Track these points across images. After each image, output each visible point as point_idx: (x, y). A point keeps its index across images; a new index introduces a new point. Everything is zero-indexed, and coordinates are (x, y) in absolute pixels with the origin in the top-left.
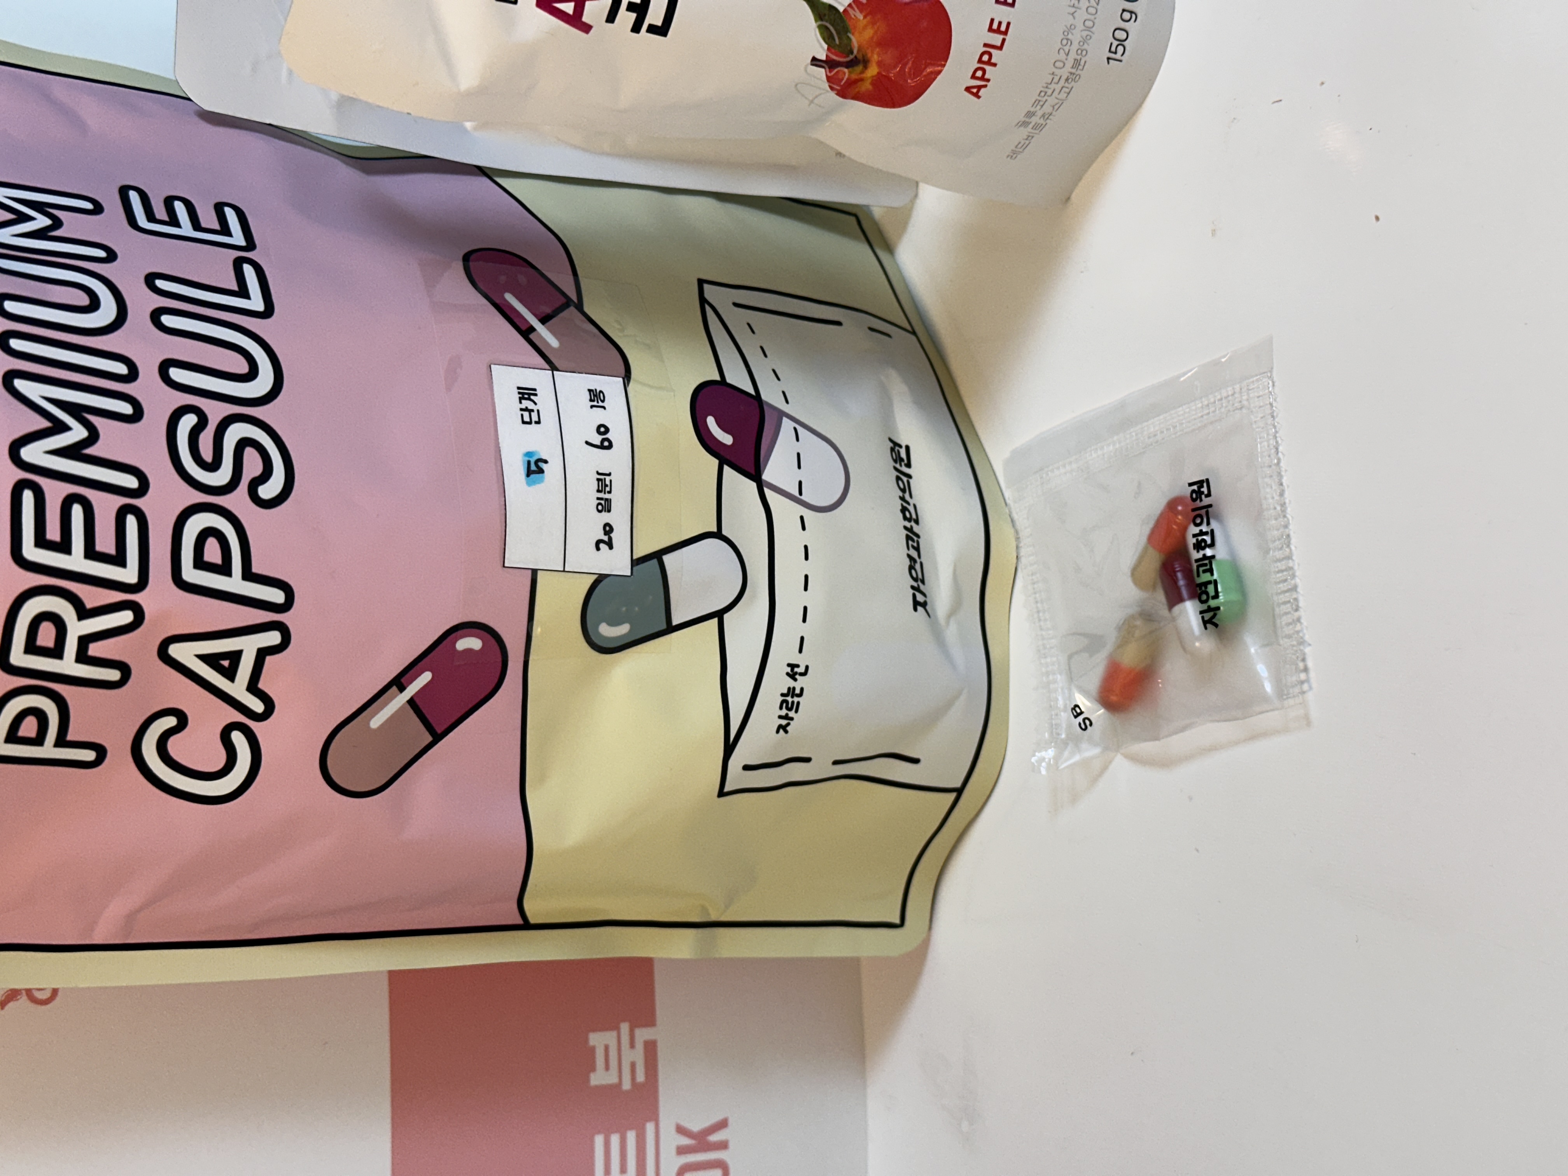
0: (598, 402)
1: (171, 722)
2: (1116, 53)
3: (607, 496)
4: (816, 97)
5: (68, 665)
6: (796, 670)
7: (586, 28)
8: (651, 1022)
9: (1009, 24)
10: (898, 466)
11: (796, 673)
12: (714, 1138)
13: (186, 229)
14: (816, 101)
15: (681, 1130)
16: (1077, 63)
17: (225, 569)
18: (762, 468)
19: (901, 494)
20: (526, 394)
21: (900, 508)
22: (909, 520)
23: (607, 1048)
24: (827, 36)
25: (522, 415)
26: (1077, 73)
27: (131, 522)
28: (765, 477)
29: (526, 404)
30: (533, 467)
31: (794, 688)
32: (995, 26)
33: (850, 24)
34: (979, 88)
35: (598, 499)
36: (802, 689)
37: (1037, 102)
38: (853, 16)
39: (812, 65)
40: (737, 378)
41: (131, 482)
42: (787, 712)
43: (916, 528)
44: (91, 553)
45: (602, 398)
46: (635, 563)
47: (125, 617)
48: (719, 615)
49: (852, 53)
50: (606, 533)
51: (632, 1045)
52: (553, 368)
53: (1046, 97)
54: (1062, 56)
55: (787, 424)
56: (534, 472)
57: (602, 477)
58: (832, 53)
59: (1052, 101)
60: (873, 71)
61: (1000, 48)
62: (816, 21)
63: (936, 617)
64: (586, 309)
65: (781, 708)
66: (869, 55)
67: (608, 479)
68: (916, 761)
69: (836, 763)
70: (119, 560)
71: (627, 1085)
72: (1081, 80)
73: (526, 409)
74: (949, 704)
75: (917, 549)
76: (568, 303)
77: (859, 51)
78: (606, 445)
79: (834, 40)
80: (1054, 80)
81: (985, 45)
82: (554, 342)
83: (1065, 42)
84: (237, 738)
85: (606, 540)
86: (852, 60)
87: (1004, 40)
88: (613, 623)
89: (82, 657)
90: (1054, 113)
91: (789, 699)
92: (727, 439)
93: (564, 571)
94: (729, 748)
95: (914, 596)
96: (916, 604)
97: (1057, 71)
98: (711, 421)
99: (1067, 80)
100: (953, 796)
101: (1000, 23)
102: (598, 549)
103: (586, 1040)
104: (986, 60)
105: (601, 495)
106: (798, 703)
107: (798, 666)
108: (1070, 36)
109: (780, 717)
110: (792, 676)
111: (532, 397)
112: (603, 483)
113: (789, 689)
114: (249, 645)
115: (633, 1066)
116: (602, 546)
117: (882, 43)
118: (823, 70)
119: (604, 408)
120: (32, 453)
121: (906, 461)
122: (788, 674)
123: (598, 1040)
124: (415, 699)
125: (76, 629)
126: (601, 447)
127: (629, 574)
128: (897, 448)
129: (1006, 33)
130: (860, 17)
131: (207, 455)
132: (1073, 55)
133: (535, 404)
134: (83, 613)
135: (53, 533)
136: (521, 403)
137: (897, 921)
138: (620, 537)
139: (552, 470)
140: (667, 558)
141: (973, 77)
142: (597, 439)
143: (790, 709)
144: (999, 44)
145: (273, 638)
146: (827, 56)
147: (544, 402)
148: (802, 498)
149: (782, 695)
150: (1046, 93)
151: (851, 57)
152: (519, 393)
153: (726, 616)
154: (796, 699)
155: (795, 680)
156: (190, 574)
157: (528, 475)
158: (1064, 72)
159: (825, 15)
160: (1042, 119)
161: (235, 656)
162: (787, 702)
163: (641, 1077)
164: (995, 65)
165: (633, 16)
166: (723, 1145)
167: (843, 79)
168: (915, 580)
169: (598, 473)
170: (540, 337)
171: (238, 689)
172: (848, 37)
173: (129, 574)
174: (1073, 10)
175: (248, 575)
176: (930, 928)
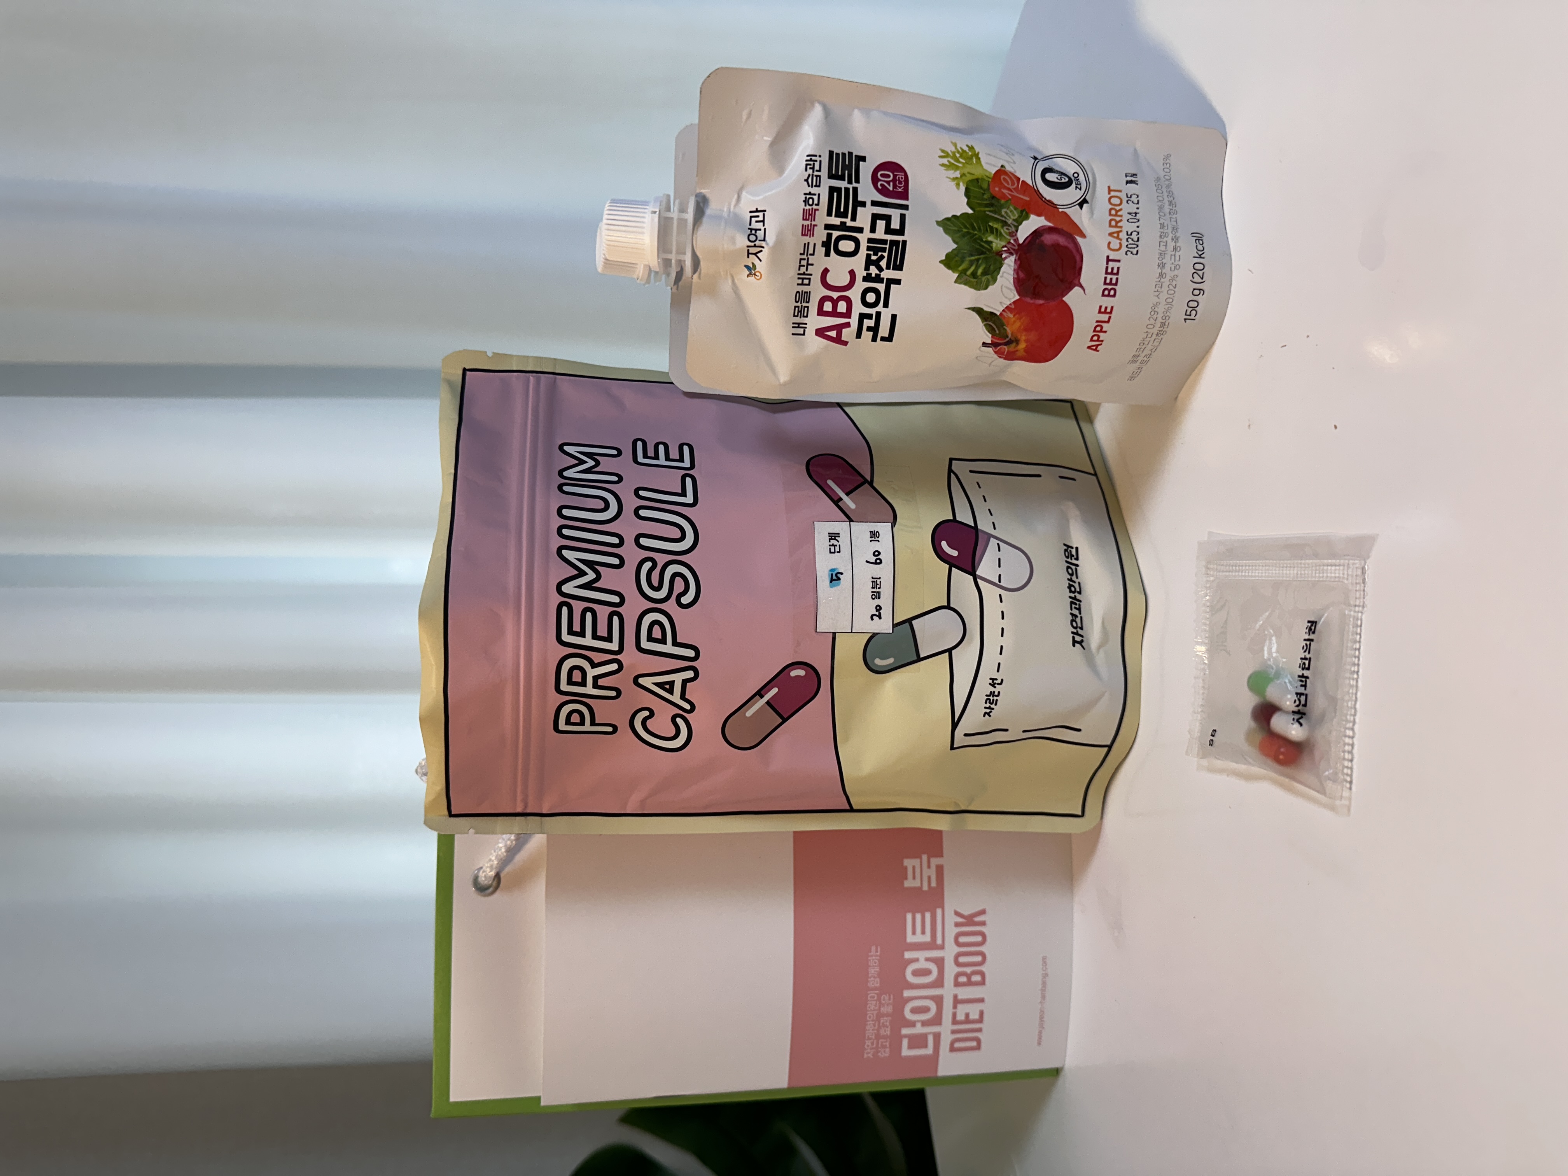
0: (875, 538)
1: (647, 713)
2: (1190, 315)
3: (878, 590)
4: (992, 362)
5: (589, 689)
6: (995, 681)
7: (845, 343)
8: (941, 855)
9: (1112, 308)
10: (1069, 560)
11: (995, 683)
12: (977, 919)
13: (662, 461)
14: (992, 364)
15: (957, 914)
16: (1163, 325)
17: (663, 641)
18: (976, 568)
19: (1069, 577)
20: (833, 536)
21: (1068, 585)
22: (1074, 592)
23: (914, 868)
24: (990, 329)
25: (830, 548)
26: (1164, 330)
27: (616, 619)
28: (977, 573)
29: (833, 542)
30: (834, 577)
31: (994, 692)
32: (1103, 310)
33: (1004, 321)
34: (1097, 346)
35: (872, 592)
36: (999, 693)
37: (1139, 349)
38: (1006, 317)
39: (983, 346)
40: (965, 517)
41: (616, 599)
42: (990, 705)
43: (1078, 596)
44: (595, 637)
45: (878, 536)
46: (895, 625)
47: (614, 666)
48: (949, 651)
49: (1008, 337)
50: (877, 610)
51: (929, 867)
52: (851, 520)
53: (1144, 346)
54: (1152, 321)
55: (993, 542)
56: (835, 580)
57: (875, 580)
58: (996, 339)
59: (1149, 347)
60: (1022, 345)
61: (1108, 322)
62: (983, 322)
63: (1090, 649)
64: (875, 485)
65: (986, 703)
66: (1019, 337)
67: (878, 581)
68: (1079, 730)
69: (1024, 731)
70: (609, 639)
71: (925, 888)
72: (1167, 334)
73: (833, 545)
74: (1099, 699)
75: (1079, 609)
76: (865, 481)
77: (1012, 335)
78: (878, 562)
79: (995, 331)
80: (1148, 336)
81: (1097, 322)
82: (852, 506)
83: (1153, 313)
84: (679, 720)
85: (878, 613)
86: (1008, 341)
87: (1110, 318)
88: (882, 658)
89: (595, 686)
90: (1153, 354)
91: (991, 698)
92: (955, 553)
93: (852, 632)
94: (955, 725)
95: (1073, 638)
96: (1074, 642)
97: (1149, 331)
98: (944, 544)
99: (1157, 335)
100: (1106, 749)
101: (1106, 308)
102: (872, 619)
103: (902, 863)
104: (1099, 329)
105: (874, 590)
106: (997, 700)
107: (996, 679)
108: (1156, 309)
109: (985, 708)
110: (993, 685)
111: (836, 538)
112: (876, 583)
113: (991, 692)
114: (678, 678)
115: (929, 878)
116: (874, 617)
117: (1027, 330)
118: (990, 349)
119: (879, 541)
120: (567, 588)
121: (1075, 557)
122: (990, 684)
123: (909, 863)
124: (770, 701)
125: (591, 673)
126: (876, 563)
127: (891, 632)
128: (1069, 549)
129: (1111, 312)
130: (1011, 316)
131: (655, 583)
132: (1160, 320)
133: (838, 542)
134: (594, 665)
135: (577, 628)
136: (830, 542)
137: (1080, 813)
138: (886, 612)
139: (845, 579)
140: (914, 622)
141: (1092, 340)
142: (873, 559)
143: (992, 704)
144: (1107, 320)
145: (690, 674)
146: (992, 341)
147: (844, 540)
148: (1000, 584)
149: (987, 696)
150: (1144, 343)
151: (1007, 339)
152: (829, 536)
153: (953, 652)
154: (995, 698)
155: (995, 687)
156: (645, 644)
157: (831, 582)
158: (1155, 331)
159: (988, 318)
160: (1145, 358)
161: (672, 683)
162: (990, 699)
163: (934, 884)
164: (1105, 332)
165: (871, 333)
166: (983, 923)
167: (1005, 351)
168: (1075, 628)
169: (873, 578)
170: (845, 503)
171: (676, 698)
172: (1004, 329)
173: (614, 646)
174: (1157, 293)
175: (675, 643)
176: (1102, 817)
